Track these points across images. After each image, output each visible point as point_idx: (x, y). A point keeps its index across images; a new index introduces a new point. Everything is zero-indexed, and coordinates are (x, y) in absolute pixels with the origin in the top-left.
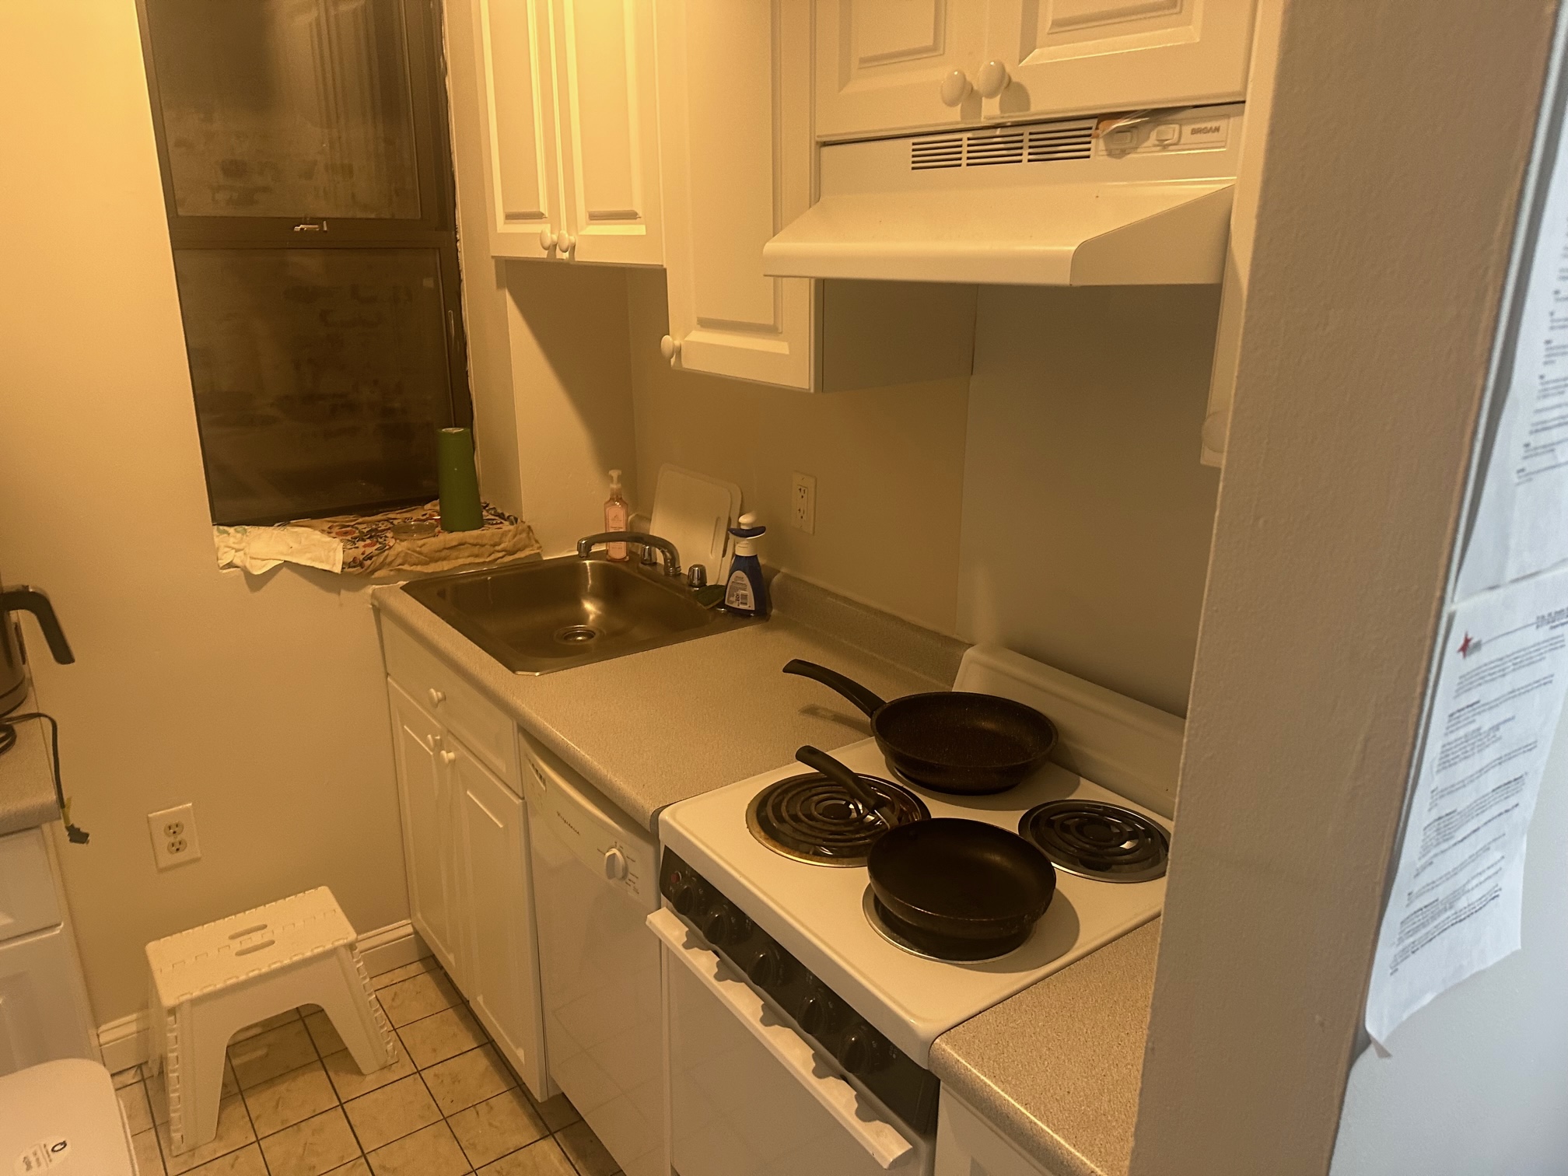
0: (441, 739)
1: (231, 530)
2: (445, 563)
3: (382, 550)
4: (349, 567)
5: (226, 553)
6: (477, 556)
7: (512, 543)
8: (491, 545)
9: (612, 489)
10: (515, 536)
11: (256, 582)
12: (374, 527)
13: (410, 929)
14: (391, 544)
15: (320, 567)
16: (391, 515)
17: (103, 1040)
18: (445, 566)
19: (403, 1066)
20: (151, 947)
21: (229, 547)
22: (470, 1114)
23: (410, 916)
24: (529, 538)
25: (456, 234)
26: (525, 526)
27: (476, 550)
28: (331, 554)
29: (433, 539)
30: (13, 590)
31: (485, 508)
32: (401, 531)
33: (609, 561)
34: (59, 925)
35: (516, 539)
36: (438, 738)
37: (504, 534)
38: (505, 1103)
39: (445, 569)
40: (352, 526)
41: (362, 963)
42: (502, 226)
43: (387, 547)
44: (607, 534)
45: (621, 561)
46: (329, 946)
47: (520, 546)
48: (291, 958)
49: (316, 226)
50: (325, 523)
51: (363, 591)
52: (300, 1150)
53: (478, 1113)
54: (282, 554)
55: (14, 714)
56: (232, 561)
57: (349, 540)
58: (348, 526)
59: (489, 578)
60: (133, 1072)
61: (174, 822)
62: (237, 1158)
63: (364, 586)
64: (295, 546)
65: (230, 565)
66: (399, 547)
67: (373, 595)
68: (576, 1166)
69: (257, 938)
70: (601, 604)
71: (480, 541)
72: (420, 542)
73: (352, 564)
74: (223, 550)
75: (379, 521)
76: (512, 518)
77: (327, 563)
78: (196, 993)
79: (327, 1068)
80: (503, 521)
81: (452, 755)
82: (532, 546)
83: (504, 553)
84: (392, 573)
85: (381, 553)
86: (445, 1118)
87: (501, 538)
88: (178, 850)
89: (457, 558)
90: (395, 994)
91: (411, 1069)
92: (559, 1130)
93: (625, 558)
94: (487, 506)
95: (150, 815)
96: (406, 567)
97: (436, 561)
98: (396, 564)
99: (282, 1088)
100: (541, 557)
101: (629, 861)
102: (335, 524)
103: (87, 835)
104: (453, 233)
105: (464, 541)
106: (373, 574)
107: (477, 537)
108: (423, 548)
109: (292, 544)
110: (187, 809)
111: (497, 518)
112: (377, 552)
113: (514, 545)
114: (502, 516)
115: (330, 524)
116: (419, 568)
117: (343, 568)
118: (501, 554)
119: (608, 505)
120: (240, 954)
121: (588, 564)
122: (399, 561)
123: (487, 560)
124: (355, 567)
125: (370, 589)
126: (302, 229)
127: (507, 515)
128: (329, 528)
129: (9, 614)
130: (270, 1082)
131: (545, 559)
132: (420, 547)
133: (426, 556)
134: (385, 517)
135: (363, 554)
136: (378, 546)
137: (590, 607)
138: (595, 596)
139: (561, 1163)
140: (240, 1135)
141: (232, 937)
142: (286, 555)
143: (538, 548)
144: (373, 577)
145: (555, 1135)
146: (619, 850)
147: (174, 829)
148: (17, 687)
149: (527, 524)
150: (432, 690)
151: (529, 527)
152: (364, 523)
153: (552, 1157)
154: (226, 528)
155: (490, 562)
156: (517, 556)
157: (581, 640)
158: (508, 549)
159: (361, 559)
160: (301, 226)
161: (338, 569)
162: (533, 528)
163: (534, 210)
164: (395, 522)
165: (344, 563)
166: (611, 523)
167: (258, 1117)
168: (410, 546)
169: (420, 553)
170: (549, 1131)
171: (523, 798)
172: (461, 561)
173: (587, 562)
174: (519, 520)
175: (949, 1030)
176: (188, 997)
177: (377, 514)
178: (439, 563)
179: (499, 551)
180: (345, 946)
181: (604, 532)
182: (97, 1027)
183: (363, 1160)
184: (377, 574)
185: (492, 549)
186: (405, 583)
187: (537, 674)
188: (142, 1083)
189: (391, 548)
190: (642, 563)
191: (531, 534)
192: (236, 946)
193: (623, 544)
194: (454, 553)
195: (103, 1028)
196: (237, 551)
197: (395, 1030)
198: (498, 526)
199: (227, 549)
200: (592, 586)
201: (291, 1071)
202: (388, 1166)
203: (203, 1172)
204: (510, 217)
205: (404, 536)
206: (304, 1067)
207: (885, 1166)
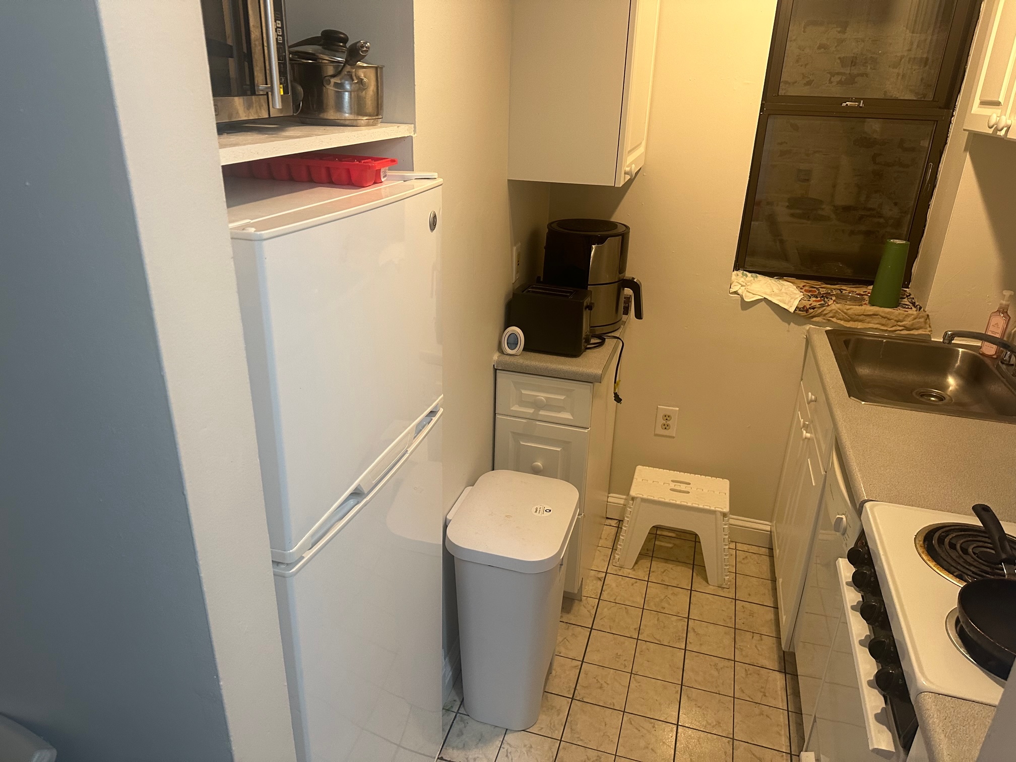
0: (808, 424)
1: (749, 275)
2: (860, 323)
3: (822, 305)
4: (800, 311)
5: (735, 285)
6: (883, 325)
7: (910, 323)
8: (895, 321)
9: (1001, 304)
10: (915, 319)
11: (746, 305)
12: (829, 291)
13: (768, 528)
14: (830, 304)
15: (782, 306)
16: (844, 287)
17: (610, 500)
18: (859, 325)
19: (729, 592)
20: (639, 468)
21: (739, 283)
22: (749, 635)
23: (771, 522)
24: (925, 323)
25: (953, 111)
26: (924, 314)
27: (884, 321)
28: (792, 300)
29: (857, 307)
30: (628, 279)
31: (907, 296)
32: (840, 297)
33: (980, 354)
34: (588, 428)
35: (914, 321)
36: (807, 423)
37: (908, 316)
38: (770, 642)
39: (859, 327)
40: (817, 288)
41: (727, 526)
42: (976, 108)
43: (827, 305)
44: (985, 335)
45: (990, 357)
46: (713, 508)
47: (914, 326)
48: (692, 504)
49: (857, 103)
50: (801, 283)
51: (804, 327)
52: (663, 597)
53: (753, 637)
54: (766, 294)
55: (609, 335)
56: (737, 291)
57: (809, 295)
58: (815, 288)
59: (884, 341)
60: (616, 521)
61: (669, 414)
62: (636, 582)
63: (805, 324)
64: (776, 291)
65: (736, 293)
66: (833, 306)
67: (808, 331)
68: (788, 697)
69: (683, 487)
70: (960, 382)
71: (888, 316)
72: (848, 307)
73: (802, 309)
74: (735, 284)
75: (835, 289)
76: (919, 306)
77: (787, 304)
78: (645, 497)
79: (694, 570)
80: (913, 307)
81: (808, 435)
82: (927, 328)
83: (903, 328)
84: (824, 321)
85: (821, 307)
86: (735, 628)
87: (904, 318)
88: (666, 428)
89: (868, 323)
90: (746, 557)
91: (732, 595)
92: (791, 674)
93: (993, 355)
94: (909, 296)
95: (659, 406)
96: (834, 320)
97: (855, 321)
98: (829, 316)
99: (670, 566)
100: (931, 338)
101: (848, 526)
102: (808, 285)
103: (621, 400)
104: (952, 111)
105: (876, 313)
106: (813, 318)
107: (888, 313)
108: (848, 311)
109: (775, 290)
110: (676, 411)
111: (911, 305)
112: (819, 306)
113: (912, 325)
114: (914, 304)
115: (805, 284)
116: (842, 322)
117: (795, 310)
118: (900, 328)
119: (994, 314)
120: (672, 490)
121: (960, 352)
122: (831, 315)
123: (889, 329)
124: (803, 311)
125: (808, 327)
126: (847, 105)
127: (917, 304)
128: (803, 286)
129: (623, 290)
130: (666, 560)
131: (932, 339)
132: (847, 310)
133: (849, 316)
134: (839, 288)
135: (810, 305)
136: (823, 302)
137: (952, 382)
138: (958, 374)
139: (781, 689)
140: (642, 574)
141: (673, 481)
142: (767, 295)
143: (930, 331)
144: (812, 320)
145: (787, 675)
146: (846, 517)
147: (667, 417)
148: (616, 323)
149: (927, 313)
150: (810, 394)
151: (928, 316)
152: (824, 288)
153: (778, 683)
154: (747, 273)
155: (890, 331)
156: (912, 332)
157: (934, 401)
158: (907, 326)
159: (808, 308)
160: (847, 103)
161: (792, 310)
162: (930, 317)
163: (995, 99)
164: (844, 292)
165: (797, 307)
166: (991, 328)
167: (653, 572)
168: (841, 307)
169: (845, 313)
170: (785, 669)
171: (826, 472)
172: (871, 325)
173: (961, 350)
174: (922, 309)
175: (939, 694)
176: (641, 496)
177: (836, 285)
178: (856, 323)
179: (900, 326)
180: (721, 512)
181: (984, 333)
182: (609, 493)
183: (686, 620)
184: (814, 319)
185: (896, 323)
186: (830, 329)
187: (863, 403)
188: (617, 528)
189: (828, 305)
190: (1001, 362)
191: (928, 320)
192: (672, 485)
193: (995, 347)
194: (868, 319)
195: (611, 495)
196: (742, 286)
197: (736, 573)
198: (907, 310)
199: (737, 284)
200: (958, 366)
201: (678, 561)
202: (696, 630)
203: (620, 579)
204: (983, 103)
205: (841, 301)
206: (684, 563)
207: (871, 748)
